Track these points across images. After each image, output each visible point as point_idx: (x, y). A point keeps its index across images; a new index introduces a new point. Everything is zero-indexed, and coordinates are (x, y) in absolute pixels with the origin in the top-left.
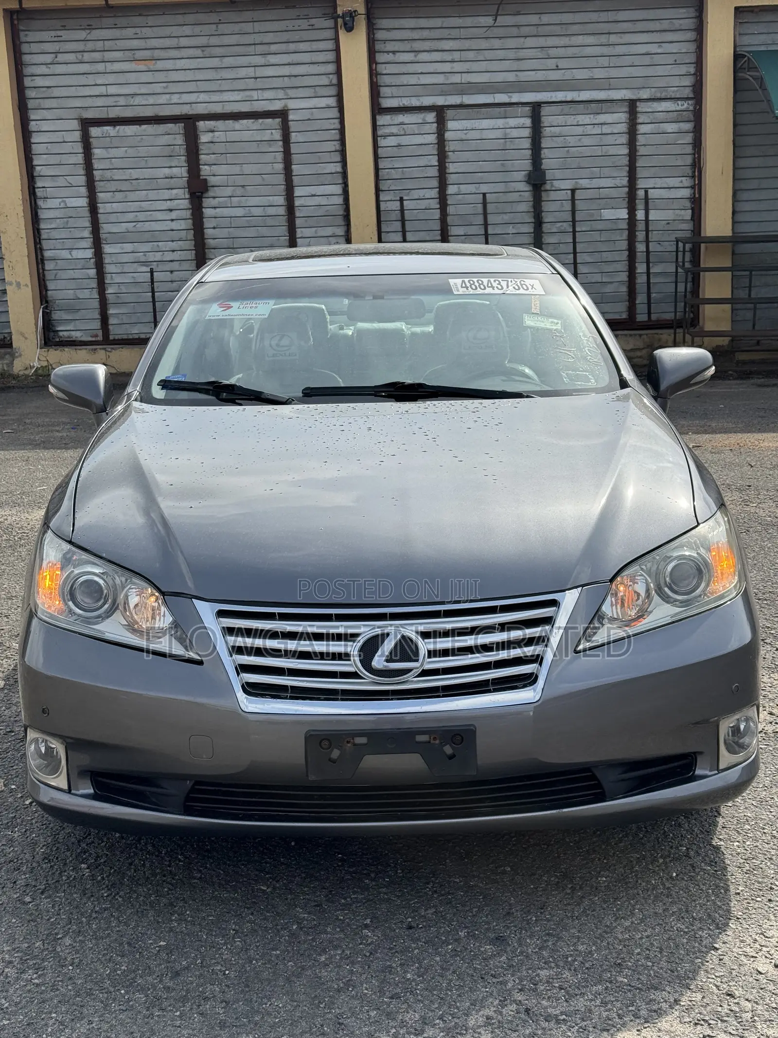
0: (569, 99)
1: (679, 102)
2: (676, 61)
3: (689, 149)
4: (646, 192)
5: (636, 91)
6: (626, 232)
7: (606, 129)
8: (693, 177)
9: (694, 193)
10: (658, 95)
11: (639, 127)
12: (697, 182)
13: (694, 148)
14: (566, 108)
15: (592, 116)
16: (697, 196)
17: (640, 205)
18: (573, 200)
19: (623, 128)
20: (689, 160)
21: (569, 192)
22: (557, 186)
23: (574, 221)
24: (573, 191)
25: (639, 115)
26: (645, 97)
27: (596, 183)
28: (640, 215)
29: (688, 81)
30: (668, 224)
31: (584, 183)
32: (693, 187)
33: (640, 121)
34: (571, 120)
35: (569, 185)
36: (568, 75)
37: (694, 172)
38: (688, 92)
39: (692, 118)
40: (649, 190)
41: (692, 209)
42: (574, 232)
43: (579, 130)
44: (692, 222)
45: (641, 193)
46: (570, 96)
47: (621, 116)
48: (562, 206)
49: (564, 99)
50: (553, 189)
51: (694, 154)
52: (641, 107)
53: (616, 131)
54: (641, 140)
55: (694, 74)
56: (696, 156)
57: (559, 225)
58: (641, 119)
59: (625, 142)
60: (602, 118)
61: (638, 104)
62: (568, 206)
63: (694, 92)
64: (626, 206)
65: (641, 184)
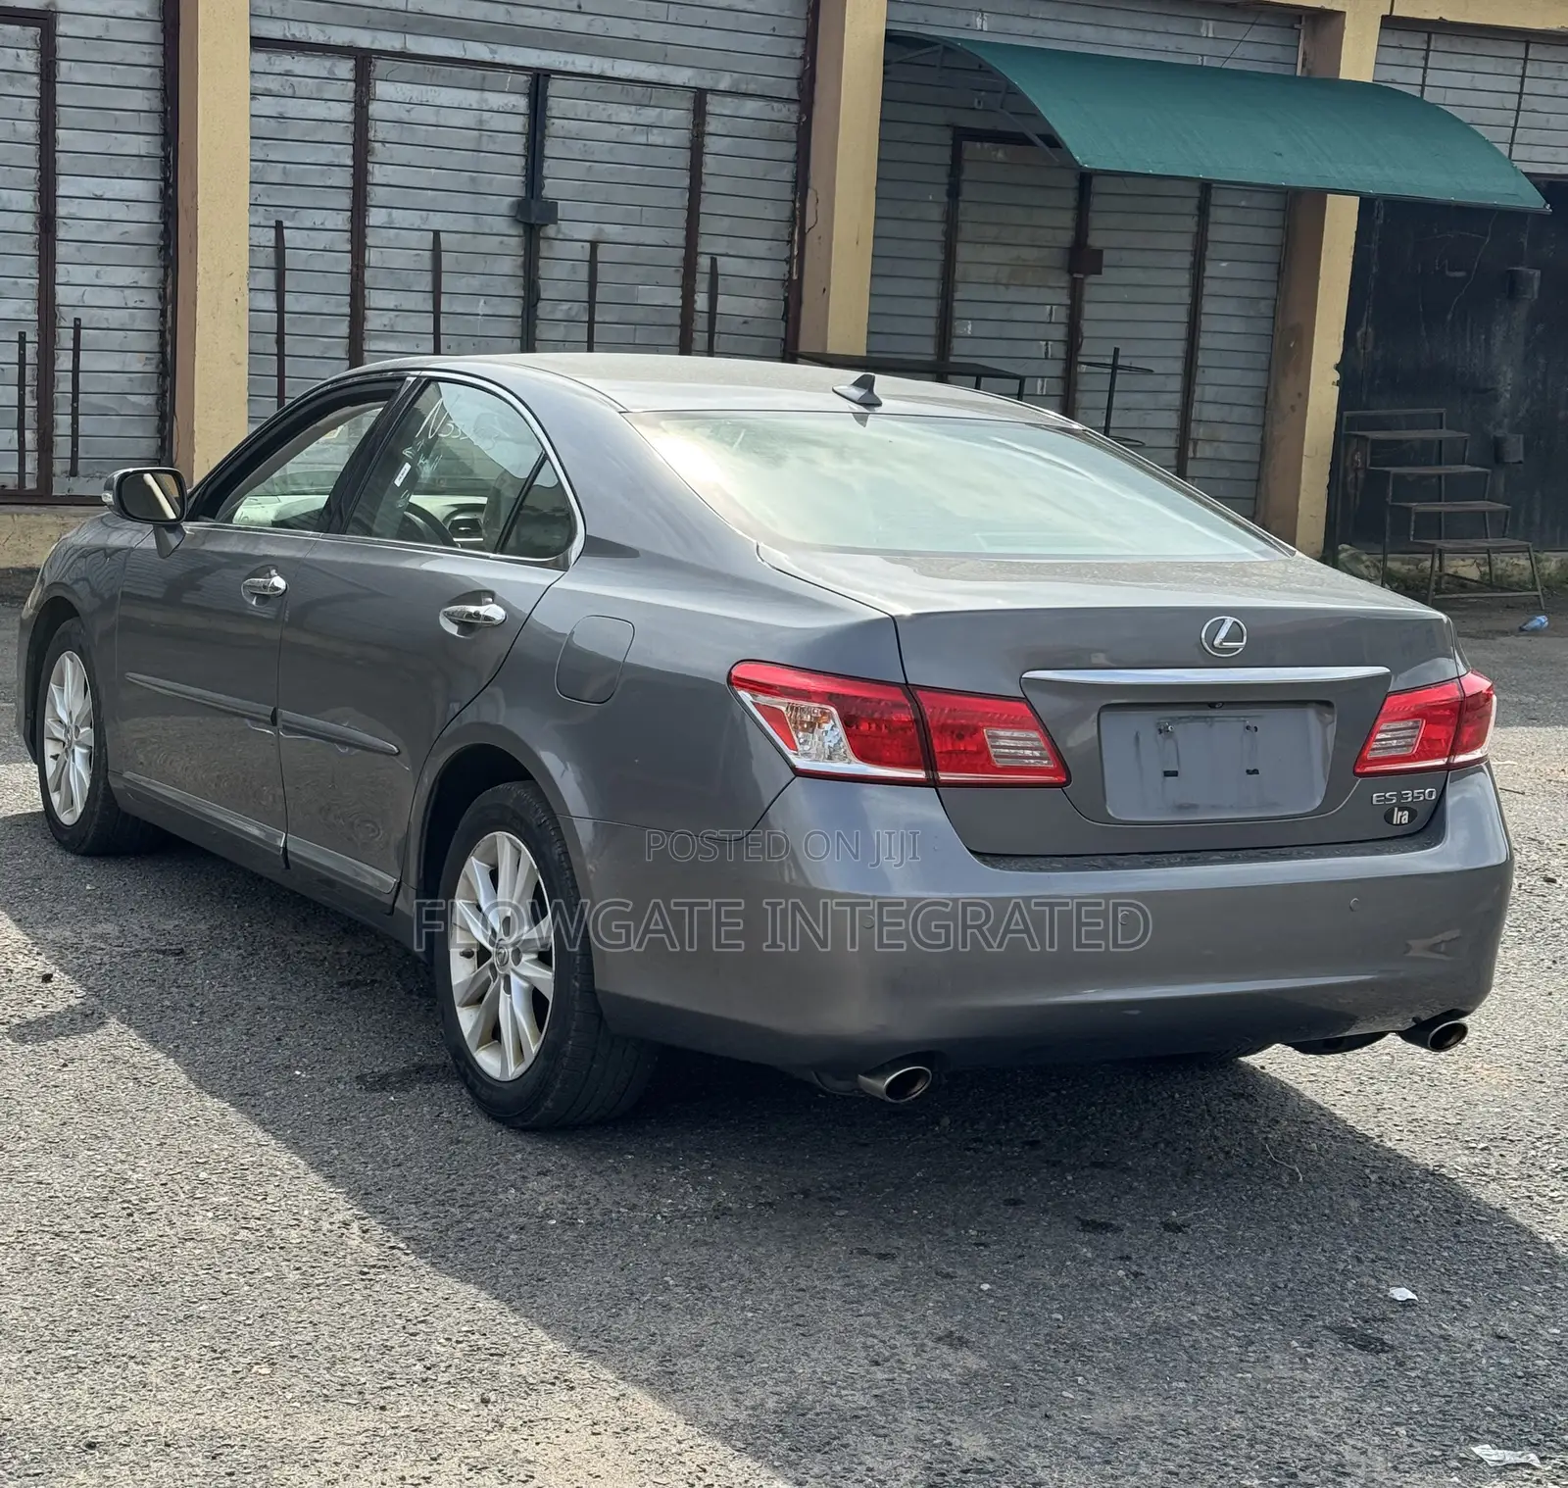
0: (596, 71)
1: (775, 105)
2: (774, 29)
3: (786, 192)
4: (714, 261)
5: (709, 75)
6: (677, 332)
7: (656, 137)
8: (790, 242)
9: (790, 272)
10: (743, 88)
11: (708, 140)
12: (796, 253)
13: (795, 191)
14: (592, 87)
15: (633, 108)
16: (795, 277)
17: (702, 284)
18: (593, 262)
19: (683, 137)
20: (785, 212)
21: (588, 245)
22: (567, 231)
23: (592, 302)
24: (594, 245)
25: (708, 118)
26: (722, 87)
27: (634, 234)
28: (701, 302)
29: (793, 69)
30: (745, 322)
31: (612, 231)
32: (789, 261)
33: (710, 128)
34: (601, 111)
35: (587, 232)
36: (598, 26)
37: (792, 234)
38: (789, 90)
39: (793, 136)
40: (718, 258)
41: (786, 299)
42: (591, 322)
43: (611, 132)
44: (783, 324)
45: (704, 262)
46: (598, 65)
47: (678, 115)
48: (574, 269)
49: (587, 70)
50: (560, 236)
51: (794, 202)
52: (714, 104)
53: (669, 142)
54: (710, 164)
55: (801, 58)
56: (798, 205)
57: (565, 306)
58: (713, 125)
59: (683, 165)
60: (650, 115)
61: (709, 97)
62: (583, 272)
63: (800, 91)
64: (680, 283)
65: (705, 245)
